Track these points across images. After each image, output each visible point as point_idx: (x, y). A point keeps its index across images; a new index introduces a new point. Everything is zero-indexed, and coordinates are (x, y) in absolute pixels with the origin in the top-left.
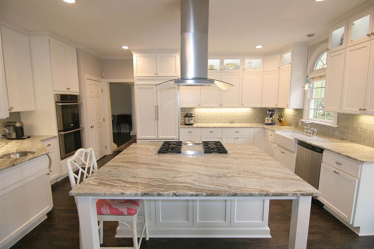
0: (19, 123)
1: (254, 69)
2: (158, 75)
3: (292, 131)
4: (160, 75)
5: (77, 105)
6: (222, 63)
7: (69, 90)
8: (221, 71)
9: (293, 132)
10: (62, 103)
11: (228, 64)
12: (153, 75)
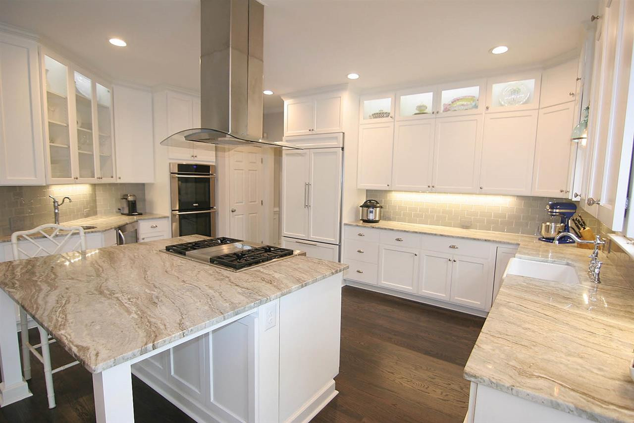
0: (132, 197)
1: (526, 103)
2: (314, 132)
3: (565, 262)
4: (316, 130)
5: (209, 178)
6: (437, 99)
7: (196, 159)
8: (434, 116)
9: (568, 264)
10: (179, 174)
11: (458, 100)
12: (306, 131)
